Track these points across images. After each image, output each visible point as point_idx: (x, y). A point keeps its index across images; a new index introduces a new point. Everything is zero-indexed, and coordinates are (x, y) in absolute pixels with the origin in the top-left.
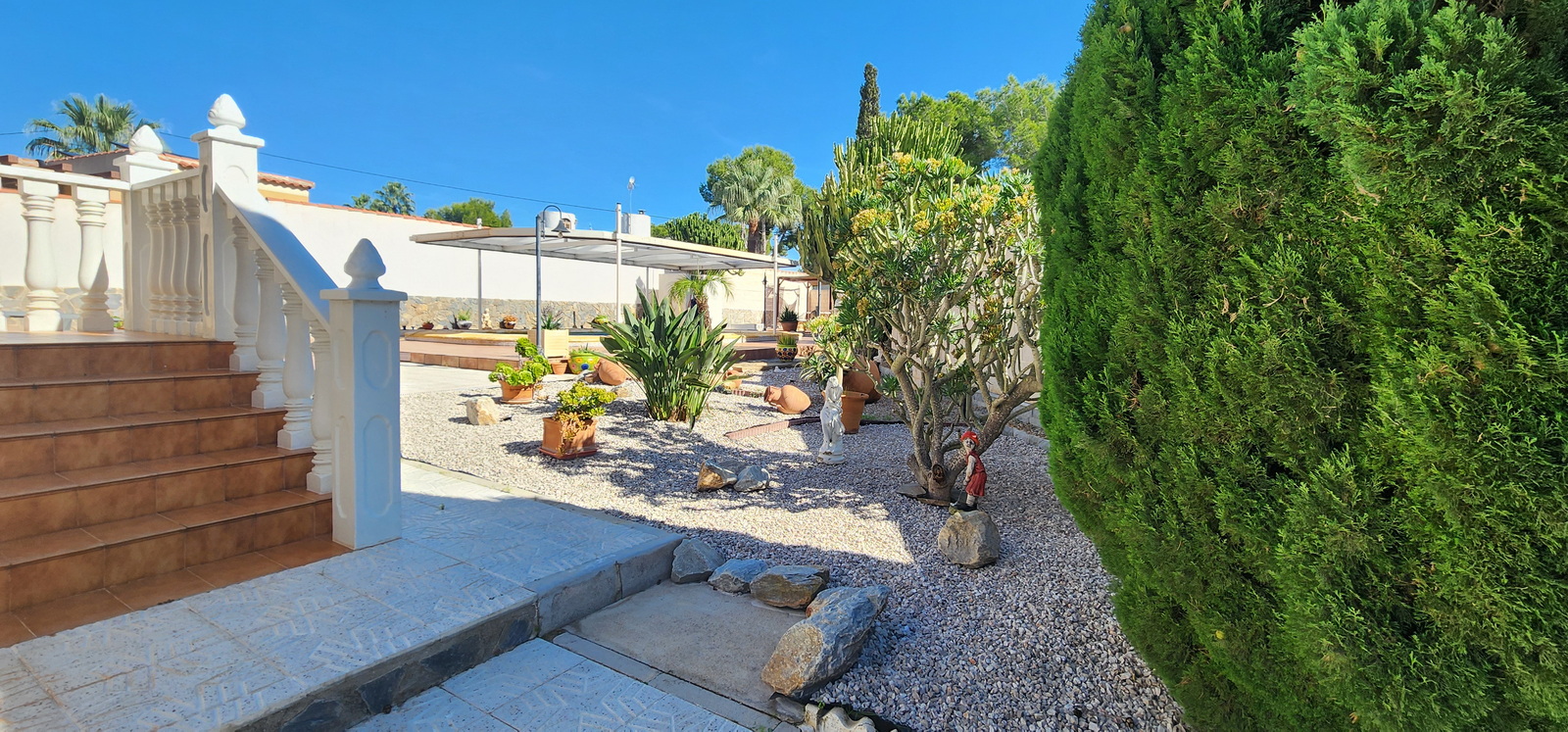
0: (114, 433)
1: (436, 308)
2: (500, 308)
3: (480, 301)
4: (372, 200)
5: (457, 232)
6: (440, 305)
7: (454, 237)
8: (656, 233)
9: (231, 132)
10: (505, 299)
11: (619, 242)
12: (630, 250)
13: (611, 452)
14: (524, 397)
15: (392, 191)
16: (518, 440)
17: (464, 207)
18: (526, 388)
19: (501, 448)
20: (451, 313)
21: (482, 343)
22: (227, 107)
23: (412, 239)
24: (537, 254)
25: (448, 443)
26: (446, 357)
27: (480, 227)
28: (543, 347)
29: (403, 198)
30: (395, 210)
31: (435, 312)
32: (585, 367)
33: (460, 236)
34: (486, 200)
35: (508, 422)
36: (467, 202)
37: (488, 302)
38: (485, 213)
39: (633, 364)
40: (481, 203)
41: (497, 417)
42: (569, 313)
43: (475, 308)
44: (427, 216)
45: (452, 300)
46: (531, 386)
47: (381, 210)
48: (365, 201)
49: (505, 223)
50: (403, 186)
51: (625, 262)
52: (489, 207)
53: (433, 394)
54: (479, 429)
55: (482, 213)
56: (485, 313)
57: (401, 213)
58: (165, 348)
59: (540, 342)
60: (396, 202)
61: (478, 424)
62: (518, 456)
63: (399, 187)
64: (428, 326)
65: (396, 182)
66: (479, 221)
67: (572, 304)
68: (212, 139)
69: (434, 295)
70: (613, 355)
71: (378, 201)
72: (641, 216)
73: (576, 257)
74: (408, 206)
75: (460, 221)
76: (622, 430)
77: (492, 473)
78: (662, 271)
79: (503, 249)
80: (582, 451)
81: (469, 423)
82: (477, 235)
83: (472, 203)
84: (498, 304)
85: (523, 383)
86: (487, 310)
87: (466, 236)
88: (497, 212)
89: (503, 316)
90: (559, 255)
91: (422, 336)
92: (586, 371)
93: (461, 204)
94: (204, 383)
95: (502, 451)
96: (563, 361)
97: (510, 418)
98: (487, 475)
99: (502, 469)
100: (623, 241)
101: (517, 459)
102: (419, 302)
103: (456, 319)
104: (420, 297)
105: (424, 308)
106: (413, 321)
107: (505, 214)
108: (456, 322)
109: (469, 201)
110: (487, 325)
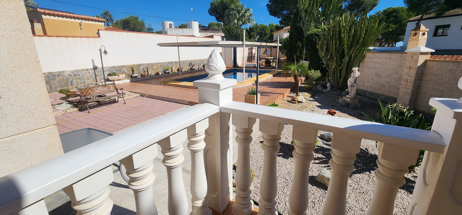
1: (158, 67)
6: (159, 65)
15: (106, 14)
23: (158, 45)
29: (110, 16)
34: (136, 16)
40: (134, 17)
45: (163, 63)
50: (109, 12)
56: (173, 67)
60: (108, 18)
63: (108, 12)
64: (157, 74)
69: (157, 62)
72: (195, 22)
74: (112, 19)
83: (131, 17)
102: (153, 65)
103: (164, 70)
104: (153, 63)
105: (155, 67)
106: (152, 72)
107: (142, 20)
108: (165, 71)
109: (130, 16)
110: (174, 71)
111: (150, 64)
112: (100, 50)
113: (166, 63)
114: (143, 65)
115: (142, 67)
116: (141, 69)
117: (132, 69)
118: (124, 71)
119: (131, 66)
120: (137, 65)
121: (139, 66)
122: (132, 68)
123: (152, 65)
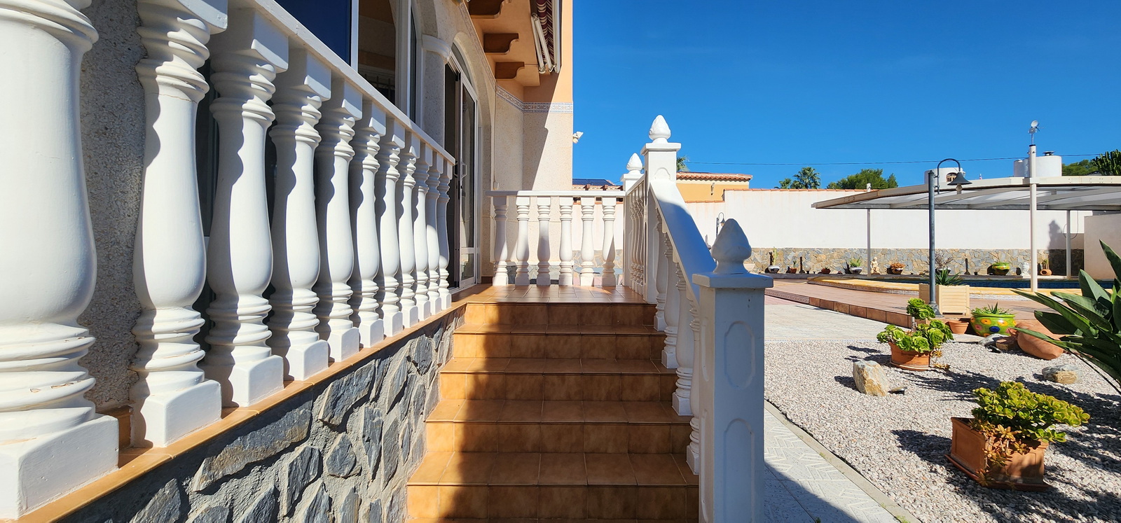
0: (573, 377)
1: (832, 257)
2: (888, 256)
3: (869, 251)
4: (792, 182)
5: (849, 197)
6: (835, 254)
7: (847, 201)
8: (1067, 171)
9: (661, 142)
10: (892, 247)
11: (1034, 187)
12: (1043, 194)
13: (1075, 495)
14: (920, 364)
15: (805, 174)
16: (914, 428)
17: (857, 177)
18: (920, 355)
19: (892, 435)
20: (844, 261)
21: (871, 289)
22: (660, 126)
23: (813, 206)
24: (930, 209)
25: (832, 411)
26: (838, 304)
27: (869, 190)
28: (938, 303)
29: (812, 177)
30: (806, 187)
31: (832, 260)
32: (995, 330)
33: (851, 200)
34: (875, 169)
35: (900, 396)
36: (859, 172)
37: (877, 251)
38: (874, 179)
39: (1098, 353)
40: (870, 172)
41: (886, 388)
42: (961, 260)
43: (865, 257)
44: (830, 187)
45: (846, 251)
46: (926, 353)
47: (797, 187)
48: (787, 183)
49: (891, 183)
50: (812, 169)
51: (1040, 207)
52: (878, 173)
53: (823, 343)
54: (866, 399)
55: (871, 179)
56: (874, 260)
57: (811, 187)
58: (619, 307)
59: (934, 298)
60: (807, 181)
61: (865, 393)
62: (915, 458)
63: (809, 170)
64: (826, 272)
65: (808, 167)
66: (869, 185)
67: (964, 251)
68: (649, 150)
69: (831, 247)
70: (1057, 337)
71: (796, 182)
72: (1048, 157)
73: (969, 207)
74: (815, 182)
75: (853, 187)
76: (1085, 449)
77: (882, 476)
78: (1090, 213)
79: (891, 207)
80: (1020, 482)
81: (855, 388)
82: (867, 197)
83: (863, 172)
84: (885, 252)
85: (917, 350)
86: (876, 258)
87: (856, 199)
88: (885, 176)
89: (891, 263)
90: (949, 207)
91: (820, 280)
92: (996, 335)
93: (854, 175)
94: (634, 339)
95: (893, 441)
96: (963, 320)
97: (902, 392)
98: (875, 476)
99: (895, 474)
100: (1038, 185)
101: (915, 464)
102: (819, 253)
103: (848, 266)
104: (820, 249)
105: (823, 257)
106: (814, 267)
107: (892, 177)
108: (848, 268)
109: (861, 171)
110: (875, 271)
111: (813, 250)
112: (718, 219)
113: (854, 251)
114: (795, 250)
115: (792, 254)
116: (790, 258)
117: (771, 257)
118: (755, 259)
119: (770, 251)
120: (782, 250)
121: (786, 251)
122: (771, 254)
123: (817, 252)
